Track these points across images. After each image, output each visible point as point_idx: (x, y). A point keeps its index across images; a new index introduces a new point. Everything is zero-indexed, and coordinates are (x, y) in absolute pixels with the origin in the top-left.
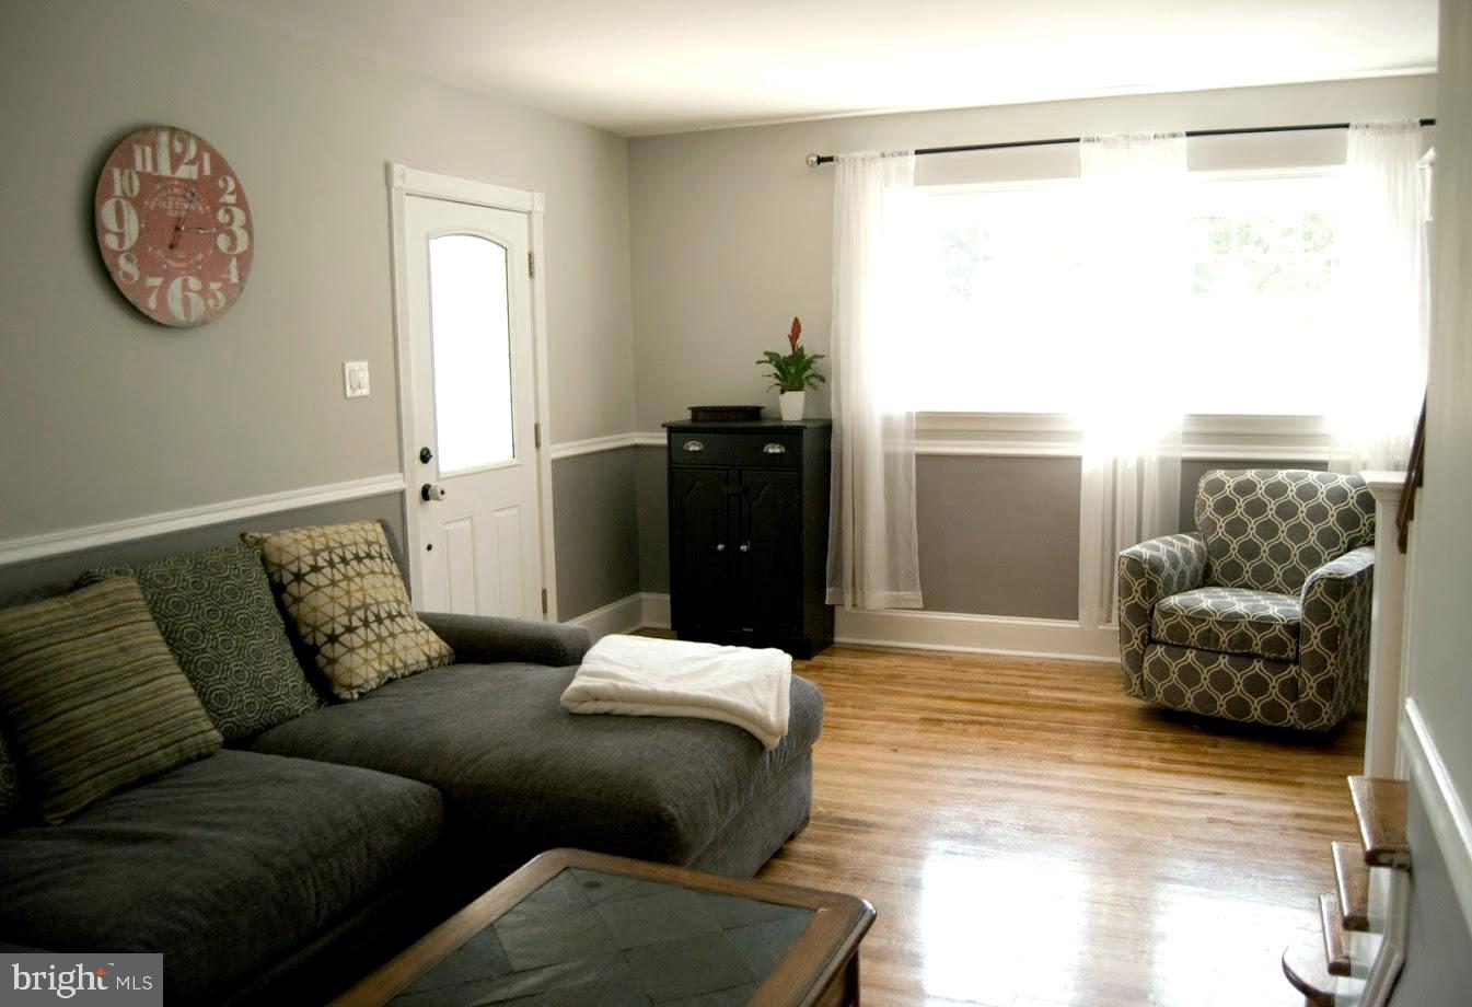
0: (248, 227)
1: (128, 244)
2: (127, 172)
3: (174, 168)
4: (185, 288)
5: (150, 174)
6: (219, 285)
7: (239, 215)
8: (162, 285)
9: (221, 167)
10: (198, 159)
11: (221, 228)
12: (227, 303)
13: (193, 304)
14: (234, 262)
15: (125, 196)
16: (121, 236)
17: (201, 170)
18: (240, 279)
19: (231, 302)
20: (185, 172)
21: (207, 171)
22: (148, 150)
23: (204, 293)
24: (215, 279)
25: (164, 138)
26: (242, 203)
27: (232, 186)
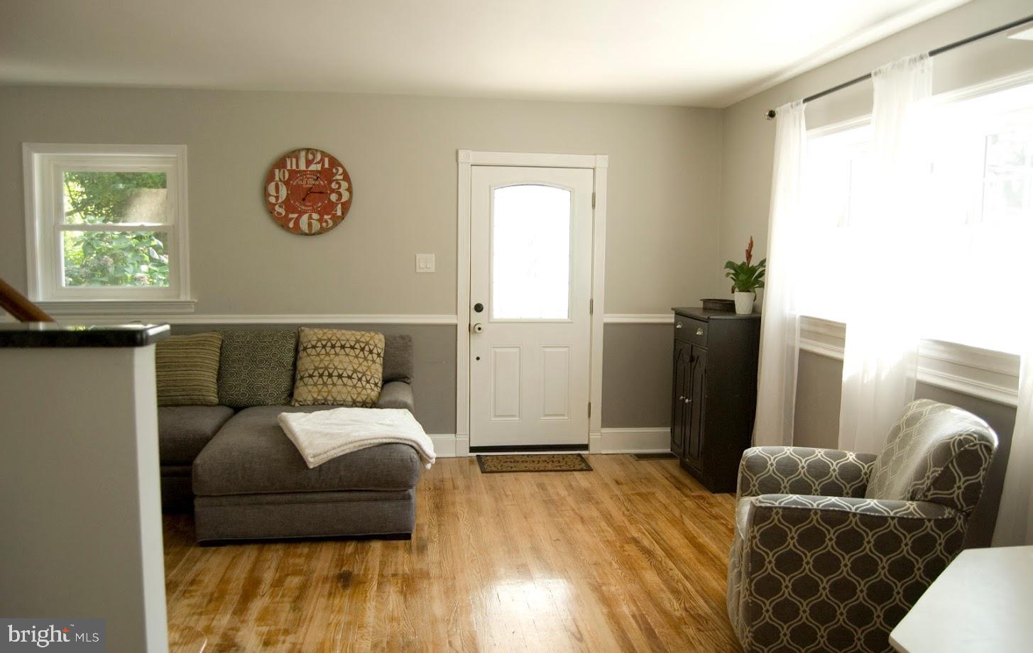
0: (350, 190)
1: (280, 201)
2: (282, 170)
3: (307, 167)
4: (310, 218)
5: (294, 170)
6: (330, 216)
7: (344, 185)
8: (297, 218)
9: (334, 162)
10: (322, 161)
11: (333, 191)
12: (333, 225)
13: (313, 226)
14: (340, 206)
15: (280, 180)
16: (277, 198)
17: (323, 165)
18: (343, 214)
19: (335, 225)
20: (313, 167)
21: (327, 166)
22: (294, 160)
23: (320, 220)
24: (328, 214)
25: (303, 154)
26: (346, 177)
27: (341, 171)
